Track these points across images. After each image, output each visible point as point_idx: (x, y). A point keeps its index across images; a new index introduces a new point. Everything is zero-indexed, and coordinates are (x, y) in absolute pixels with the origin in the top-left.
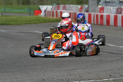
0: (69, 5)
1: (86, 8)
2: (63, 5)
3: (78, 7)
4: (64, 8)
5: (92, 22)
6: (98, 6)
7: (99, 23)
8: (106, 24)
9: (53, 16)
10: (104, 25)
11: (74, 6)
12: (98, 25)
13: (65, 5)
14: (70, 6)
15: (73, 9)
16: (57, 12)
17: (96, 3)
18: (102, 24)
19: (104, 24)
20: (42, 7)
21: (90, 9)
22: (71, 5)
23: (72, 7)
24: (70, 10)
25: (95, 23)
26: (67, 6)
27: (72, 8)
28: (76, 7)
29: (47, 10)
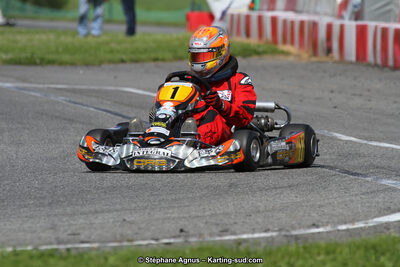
1: (355, 6)
4: (291, 5)
5: (370, 57)
7: (391, 62)
9: (248, 34)
12: (386, 69)
15: (318, 9)
16: (260, 19)
18: (398, 66)
21: (367, 10)
24: (308, 12)
25: (379, 61)
27: (316, 5)
29: (229, 12)
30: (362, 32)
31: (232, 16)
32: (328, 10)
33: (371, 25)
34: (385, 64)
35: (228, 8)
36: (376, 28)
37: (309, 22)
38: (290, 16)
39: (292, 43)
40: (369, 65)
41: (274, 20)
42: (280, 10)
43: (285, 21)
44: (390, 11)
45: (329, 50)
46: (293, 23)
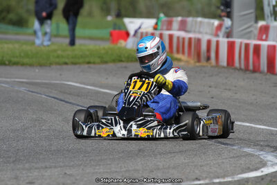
0: (195, 19)
1: (227, 28)
2: (179, 19)
3: (213, 24)
4: (183, 26)
5: (237, 64)
6: (256, 22)
7: (251, 67)
8: (266, 69)
10: (261, 72)
11: (206, 20)
12: (248, 72)
13: (185, 18)
14: (196, 22)
15: (201, 30)
17: (252, 13)
18: (256, 70)
19: (262, 68)
20: (131, 22)
21: (236, 31)
22: (199, 19)
23: (201, 22)
24: (195, 32)
25: (243, 67)
26: (190, 19)
27: (200, 27)
28: (209, 24)
29: (140, 31)
30: (231, 46)
31: (142, 33)
32: (208, 31)
33: (238, 41)
34: (247, 69)
35: (140, 28)
36: (241, 43)
37: (195, 39)
38: (182, 34)
39: (183, 53)
40: (236, 69)
41: (171, 37)
42: (174, 30)
43: (178, 38)
44: (251, 31)
45: (208, 58)
46: (184, 39)
